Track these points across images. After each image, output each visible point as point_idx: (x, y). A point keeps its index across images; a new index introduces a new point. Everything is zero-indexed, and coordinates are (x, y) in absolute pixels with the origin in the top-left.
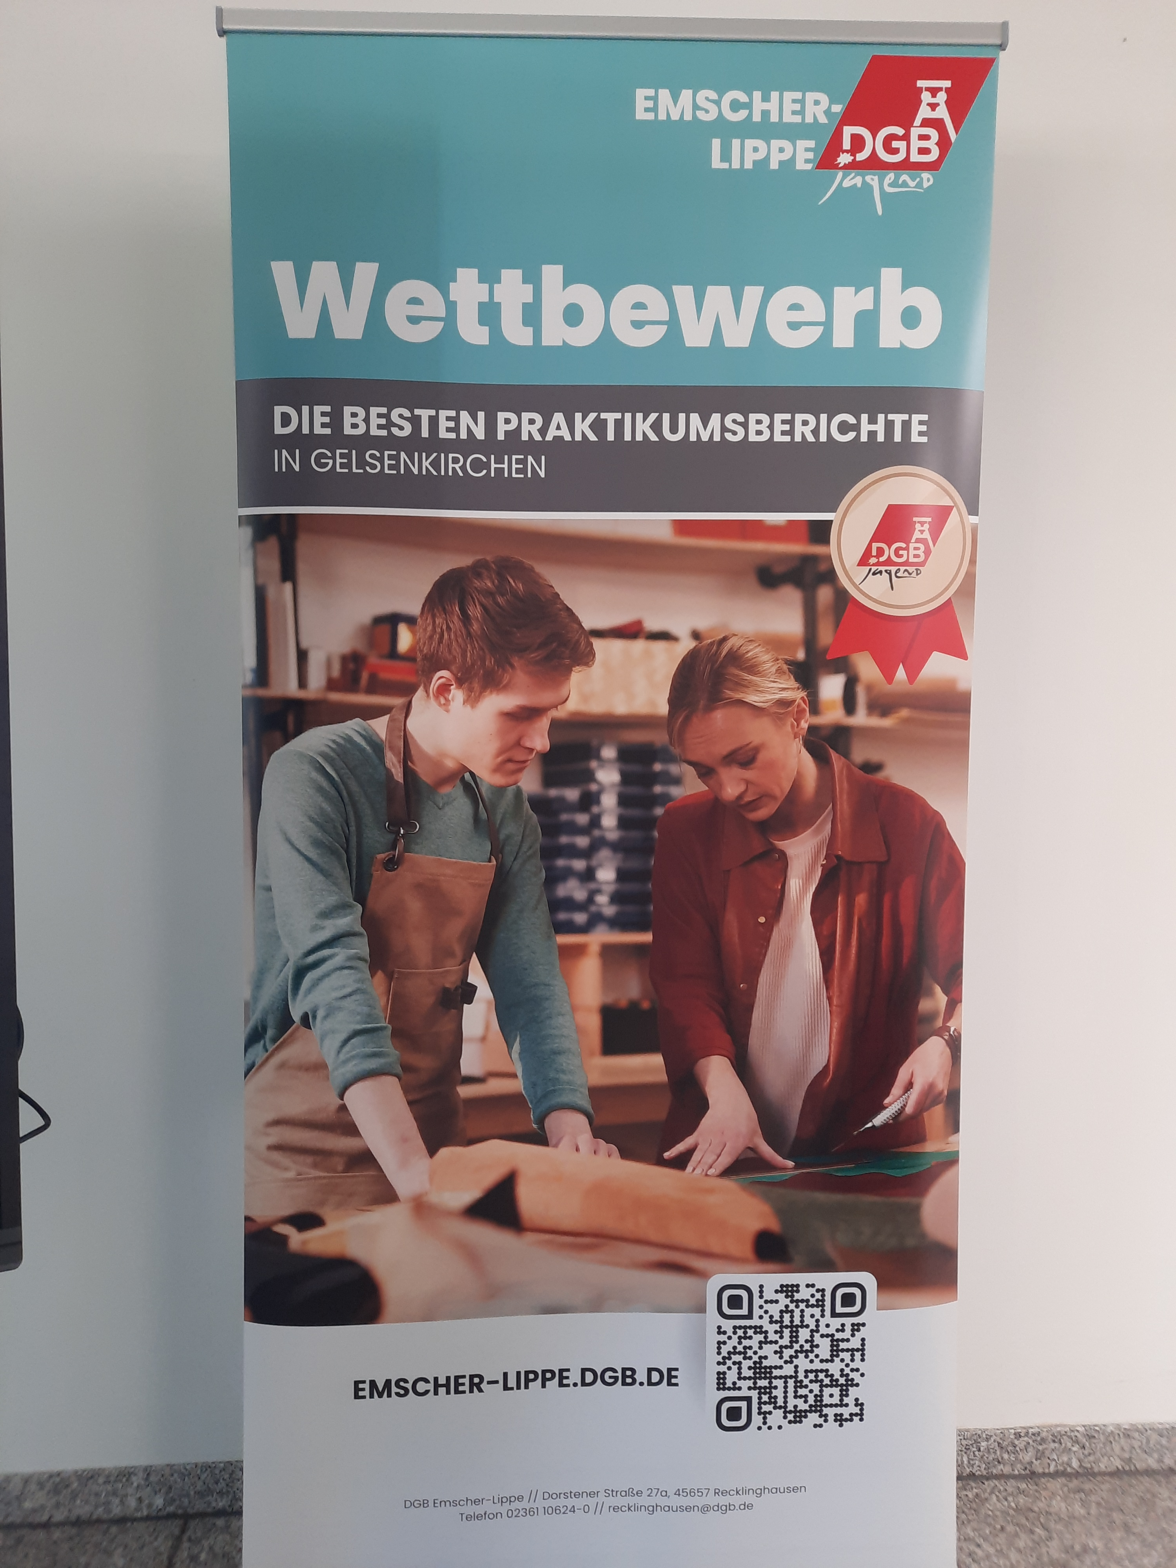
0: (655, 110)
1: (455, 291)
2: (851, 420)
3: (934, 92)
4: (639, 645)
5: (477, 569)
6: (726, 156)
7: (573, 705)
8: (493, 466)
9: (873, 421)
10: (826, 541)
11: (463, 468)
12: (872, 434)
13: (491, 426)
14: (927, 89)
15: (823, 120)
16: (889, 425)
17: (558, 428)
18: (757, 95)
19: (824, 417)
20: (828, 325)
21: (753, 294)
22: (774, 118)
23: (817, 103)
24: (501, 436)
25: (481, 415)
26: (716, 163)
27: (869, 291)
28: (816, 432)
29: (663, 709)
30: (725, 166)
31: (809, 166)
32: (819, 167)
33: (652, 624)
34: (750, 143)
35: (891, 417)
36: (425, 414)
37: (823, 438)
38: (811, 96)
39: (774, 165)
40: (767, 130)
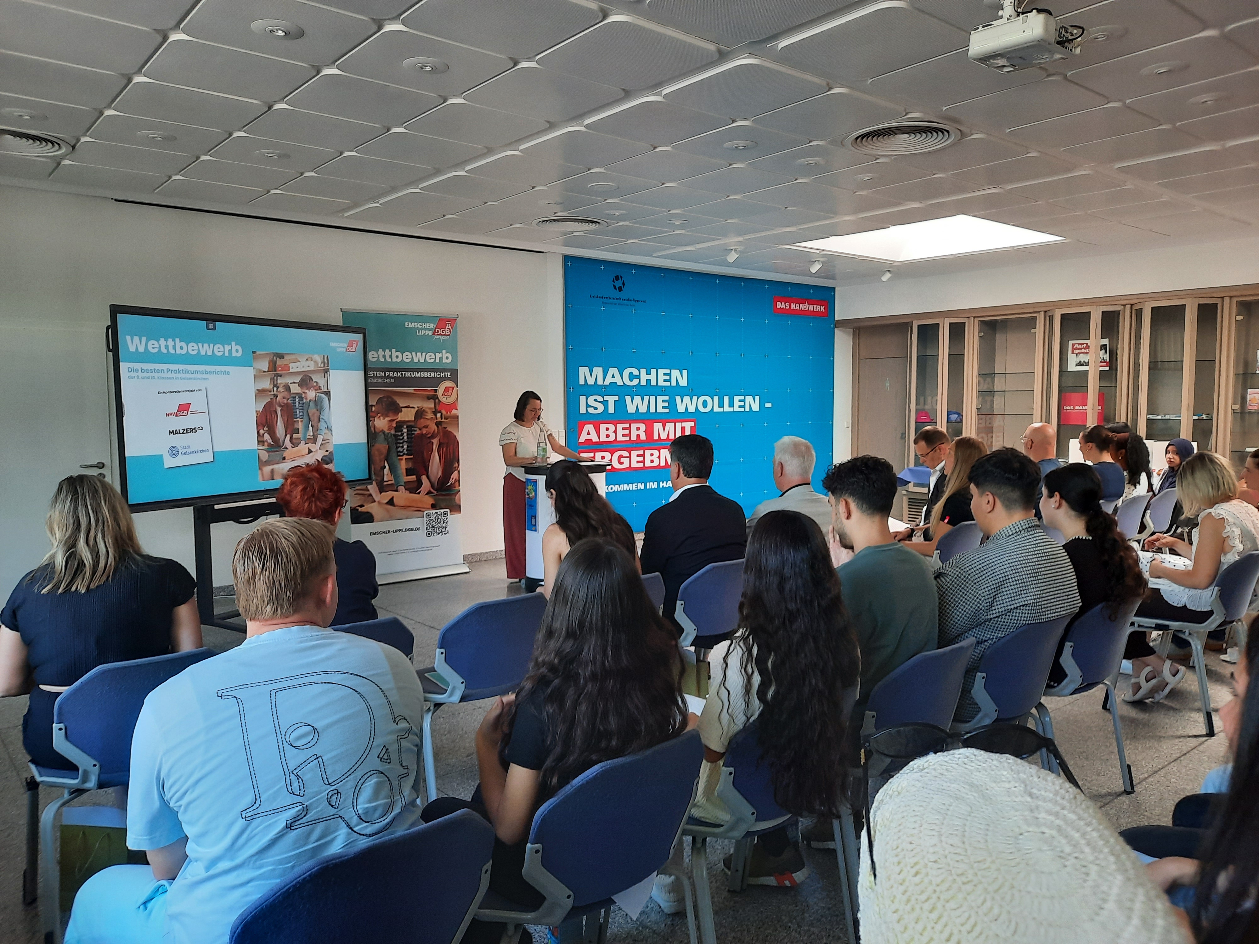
0: (408, 326)
2: (439, 374)
3: (449, 324)
4: (409, 409)
5: (384, 397)
6: (419, 333)
7: (399, 419)
8: (386, 380)
10: (436, 392)
12: (442, 376)
17: (396, 374)
18: (423, 324)
19: (435, 373)
20: (435, 359)
21: (424, 354)
23: (432, 325)
24: (387, 376)
27: (441, 354)
29: (413, 419)
31: (431, 335)
32: (433, 335)
33: (411, 406)
34: (422, 331)
35: (445, 373)
36: (375, 372)
39: (426, 334)
40: (425, 329)
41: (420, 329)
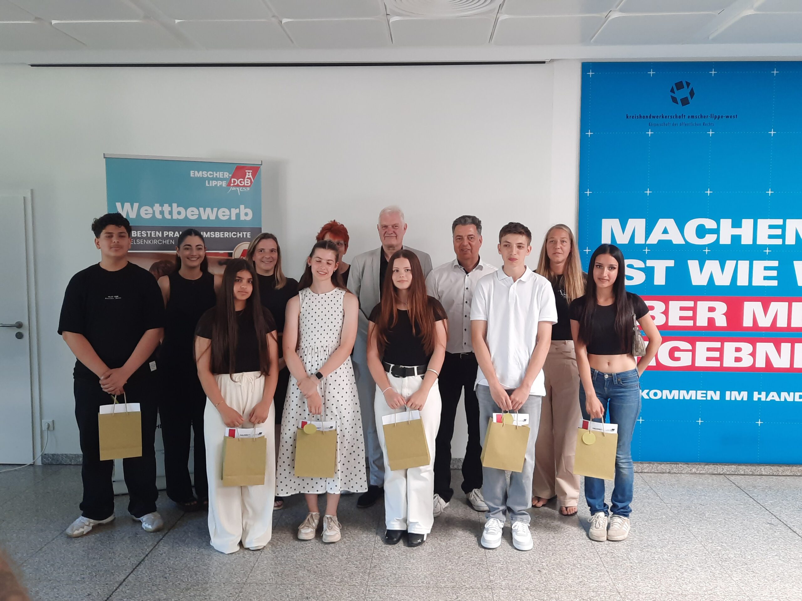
0: (194, 175)
1: (154, 208)
2: (236, 233)
3: (249, 173)
5: (160, 263)
6: (209, 183)
8: (163, 242)
9: (240, 233)
10: (232, 256)
11: (157, 243)
12: (240, 236)
13: (163, 234)
14: (248, 172)
15: (228, 177)
16: (243, 234)
17: (177, 234)
18: (215, 173)
19: (230, 233)
20: (230, 215)
21: (215, 210)
22: (218, 177)
23: (226, 174)
24: (165, 236)
25: (161, 232)
26: (207, 185)
27: (238, 209)
28: (229, 236)
30: (209, 185)
31: (225, 186)
32: (227, 186)
34: (213, 182)
35: (243, 233)
36: (149, 232)
37: (230, 237)
38: (225, 173)
39: (218, 185)
40: (217, 179)
41: (209, 179)
